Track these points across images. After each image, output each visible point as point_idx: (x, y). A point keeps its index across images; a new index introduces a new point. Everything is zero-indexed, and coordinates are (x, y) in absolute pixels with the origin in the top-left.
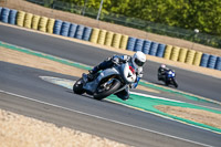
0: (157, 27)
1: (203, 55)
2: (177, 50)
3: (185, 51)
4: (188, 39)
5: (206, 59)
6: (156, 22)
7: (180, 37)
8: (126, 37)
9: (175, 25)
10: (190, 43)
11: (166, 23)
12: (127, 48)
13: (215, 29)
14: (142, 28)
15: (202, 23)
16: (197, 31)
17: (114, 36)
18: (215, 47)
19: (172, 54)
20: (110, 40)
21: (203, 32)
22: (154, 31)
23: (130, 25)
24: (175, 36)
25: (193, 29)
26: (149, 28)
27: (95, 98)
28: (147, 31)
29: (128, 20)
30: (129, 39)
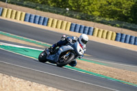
0: (43, 7)
1: (72, 24)
2: (56, 21)
3: (60, 22)
4: (62, 14)
5: (74, 26)
6: (42, 3)
7: (58, 13)
8: (24, 13)
9: (54, 6)
10: (63, 17)
11: (49, 5)
12: (25, 20)
13: (79, 8)
14: (34, 8)
15: (71, 4)
16: (68, 9)
17: (16, 13)
18: (79, 19)
19: (52, 23)
20: (14, 16)
21: (71, 10)
22: (41, 10)
23: (26, 6)
24: (54, 12)
25: (65, 8)
26: (38, 7)
27: (58, 66)
28: (37, 9)
29: (25, 3)
30: (26, 15)
